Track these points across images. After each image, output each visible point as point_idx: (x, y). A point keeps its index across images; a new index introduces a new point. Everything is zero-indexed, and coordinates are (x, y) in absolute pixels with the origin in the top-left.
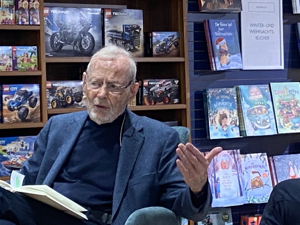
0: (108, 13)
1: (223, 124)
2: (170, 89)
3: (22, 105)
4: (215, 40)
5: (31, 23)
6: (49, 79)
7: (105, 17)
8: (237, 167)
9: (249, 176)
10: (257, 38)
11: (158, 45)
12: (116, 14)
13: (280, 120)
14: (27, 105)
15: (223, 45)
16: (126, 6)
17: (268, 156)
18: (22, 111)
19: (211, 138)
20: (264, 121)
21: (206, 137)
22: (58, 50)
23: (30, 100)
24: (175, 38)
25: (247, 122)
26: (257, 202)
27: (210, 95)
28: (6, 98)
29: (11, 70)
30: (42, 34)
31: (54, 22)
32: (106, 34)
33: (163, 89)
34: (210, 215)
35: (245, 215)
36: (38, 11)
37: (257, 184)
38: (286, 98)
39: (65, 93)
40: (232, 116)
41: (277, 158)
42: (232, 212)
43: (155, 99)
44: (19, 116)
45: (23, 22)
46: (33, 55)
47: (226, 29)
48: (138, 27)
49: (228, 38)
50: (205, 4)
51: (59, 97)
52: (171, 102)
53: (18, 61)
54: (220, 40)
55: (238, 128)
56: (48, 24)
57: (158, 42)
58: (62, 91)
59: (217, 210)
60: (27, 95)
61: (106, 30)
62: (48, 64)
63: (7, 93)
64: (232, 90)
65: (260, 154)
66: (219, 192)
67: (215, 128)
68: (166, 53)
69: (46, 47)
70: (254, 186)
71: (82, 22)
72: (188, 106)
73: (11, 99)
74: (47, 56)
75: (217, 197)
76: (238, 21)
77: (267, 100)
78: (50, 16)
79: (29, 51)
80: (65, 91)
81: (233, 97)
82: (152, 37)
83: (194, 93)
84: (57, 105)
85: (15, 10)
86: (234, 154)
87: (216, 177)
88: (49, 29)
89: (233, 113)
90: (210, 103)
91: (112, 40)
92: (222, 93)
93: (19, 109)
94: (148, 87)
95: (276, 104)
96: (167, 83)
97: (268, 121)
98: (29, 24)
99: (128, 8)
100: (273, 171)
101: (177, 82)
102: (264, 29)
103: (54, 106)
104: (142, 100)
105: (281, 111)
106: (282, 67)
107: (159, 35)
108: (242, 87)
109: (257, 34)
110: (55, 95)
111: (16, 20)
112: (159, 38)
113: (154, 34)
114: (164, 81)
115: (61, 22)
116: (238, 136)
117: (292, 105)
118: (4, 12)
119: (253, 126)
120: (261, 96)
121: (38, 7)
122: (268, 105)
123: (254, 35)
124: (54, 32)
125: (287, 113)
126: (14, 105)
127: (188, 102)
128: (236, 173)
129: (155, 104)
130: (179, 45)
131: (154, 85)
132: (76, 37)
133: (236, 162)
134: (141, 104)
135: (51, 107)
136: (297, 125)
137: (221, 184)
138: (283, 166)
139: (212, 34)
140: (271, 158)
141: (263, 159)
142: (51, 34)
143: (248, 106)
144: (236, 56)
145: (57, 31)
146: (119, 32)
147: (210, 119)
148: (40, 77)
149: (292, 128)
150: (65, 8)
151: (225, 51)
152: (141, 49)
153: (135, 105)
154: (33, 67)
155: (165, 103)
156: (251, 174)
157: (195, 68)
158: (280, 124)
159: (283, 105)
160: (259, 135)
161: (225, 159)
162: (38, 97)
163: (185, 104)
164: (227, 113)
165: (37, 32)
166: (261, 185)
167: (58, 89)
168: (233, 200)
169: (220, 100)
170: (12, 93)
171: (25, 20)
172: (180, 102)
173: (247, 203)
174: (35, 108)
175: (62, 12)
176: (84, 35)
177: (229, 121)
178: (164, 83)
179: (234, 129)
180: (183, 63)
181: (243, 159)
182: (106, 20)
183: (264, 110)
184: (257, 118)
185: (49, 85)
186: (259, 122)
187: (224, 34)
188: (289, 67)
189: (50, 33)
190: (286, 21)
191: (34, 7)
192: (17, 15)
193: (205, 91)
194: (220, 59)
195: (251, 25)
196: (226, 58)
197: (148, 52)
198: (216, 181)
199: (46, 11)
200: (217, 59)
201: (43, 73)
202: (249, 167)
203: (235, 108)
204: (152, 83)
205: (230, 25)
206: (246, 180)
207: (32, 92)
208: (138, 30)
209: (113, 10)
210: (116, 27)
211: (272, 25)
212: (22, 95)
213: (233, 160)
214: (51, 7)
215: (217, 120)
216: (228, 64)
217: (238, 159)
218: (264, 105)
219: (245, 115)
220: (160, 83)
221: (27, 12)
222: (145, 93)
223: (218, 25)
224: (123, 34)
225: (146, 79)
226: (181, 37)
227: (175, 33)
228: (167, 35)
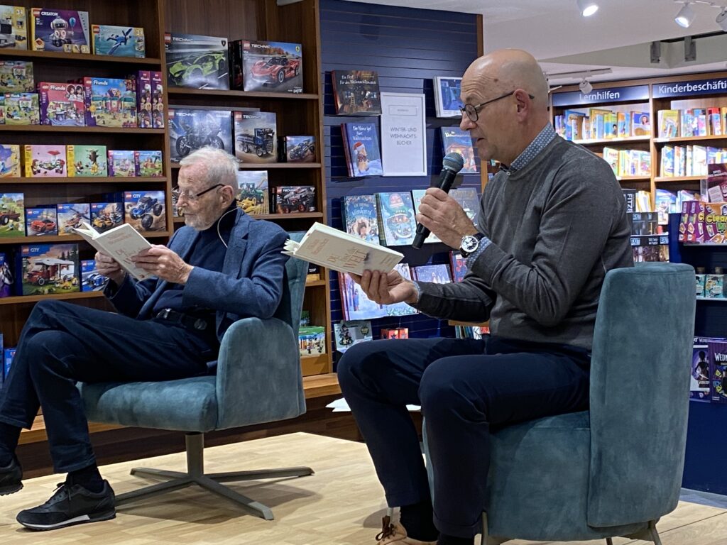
0: (238, 116)
1: (362, 233)
2: (306, 196)
3: (146, 213)
4: (353, 145)
5: (155, 126)
7: (235, 120)
10: (398, 143)
11: (292, 150)
12: (247, 117)
14: (151, 213)
15: (361, 150)
16: (259, 109)
17: (410, 267)
18: (146, 219)
20: (406, 230)
23: (154, 208)
24: (311, 142)
25: (387, 230)
26: (398, 315)
27: (347, 203)
28: (128, 205)
29: (134, 176)
30: (167, 138)
31: (181, 126)
32: (236, 139)
33: (298, 196)
34: (349, 329)
35: (385, 328)
36: (162, 114)
40: (371, 225)
41: (419, 268)
42: (372, 325)
43: (290, 207)
44: (143, 224)
45: (146, 125)
46: (158, 160)
47: (365, 134)
48: (271, 132)
49: (367, 143)
50: (342, 107)
52: (306, 210)
53: (141, 166)
54: (359, 145)
55: (378, 238)
57: (293, 146)
59: (355, 323)
60: (151, 203)
61: (236, 134)
62: (174, 170)
63: (129, 200)
64: (371, 198)
65: (401, 265)
66: (358, 304)
68: (301, 158)
69: (172, 151)
71: (210, 126)
72: (325, 215)
73: (133, 207)
74: (172, 161)
75: (355, 310)
76: (378, 125)
77: (409, 208)
78: (176, 118)
79: (153, 156)
81: (372, 204)
82: (286, 142)
83: (330, 201)
85: (138, 112)
87: (355, 289)
88: (174, 133)
89: (373, 222)
90: (348, 211)
91: (243, 145)
92: (361, 201)
93: (142, 217)
94: (282, 195)
96: (303, 190)
97: (409, 230)
98: (153, 128)
99: (261, 111)
101: (313, 189)
102: (406, 133)
104: (276, 208)
106: (425, 174)
107: (293, 139)
108: (382, 195)
109: (399, 139)
111: (138, 124)
112: (294, 142)
113: (288, 138)
114: (299, 188)
115: (188, 125)
118: (125, 114)
119: (394, 235)
120: (402, 204)
121: (162, 109)
122: (411, 214)
123: (395, 140)
124: (180, 136)
126: (137, 213)
127: (325, 210)
129: (289, 212)
130: (315, 149)
131: (288, 192)
132: (203, 141)
134: (275, 212)
135: (177, 215)
137: (360, 296)
138: (425, 277)
139: (350, 139)
141: (404, 270)
142: (177, 138)
143: (389, 214)
144: (375, 161)
145: (183, 134)
146: (251, 137)
147: (349, 228)
148: (165, 183)
150: (191, 111)
151: (364, 157)
152: (274, 154)
153: (268, 212)
154: (157, 172)
155: (300, 211)
157: (333, 174)
160: (400, 244)
162: (163, 205)
163: (322, 212)
164: (366, 221)
165: (161, 136)
168: (373, 313)
169: (358, 208)
170: (135, 201)
171: (147, 123)
172: (316, 211)
173: (388, 315)
174: (160, 216)
175: (189, 115)
176: (213, 139)
177: (368, 230)
178: (299, 190)
179: (374, 238)
180: (320, 169)
182: (236, 123)
183: (405, 218)
184: (398, 227)
186: (400, 231)
187: (363, 139)
188: (432, 174)
189: (176, 136)
190: (429, 125)
191: (158, 109)
192: (140, 118)
193: (342, 198)
194: (358, 165)
195: (392, 129)
196: (365, 164)
197: (282, 157)
198: (355, 293)
199: (171, 114)
200: (355, 165)
201: (169, 179)
203: (374, 217)
204: (286, 190)
205: (369, 129)
207: (156, 200)
208: (271, 135)
209: (244, 113)
210: (247, 131)
211: (414, 130)
212: (145, 202)
214: (177, 110)
215: (356, 228)
216: (367, 170)
218: (405, 213)
219: (385, 224)
220: (294, 190)
221: (150, 114)
222: (279, 200)
223: (356, 129)
224: (255, 138)
225: (281, 185)
226: (317, 142)
227: (311, 138)
228: (302, 140)
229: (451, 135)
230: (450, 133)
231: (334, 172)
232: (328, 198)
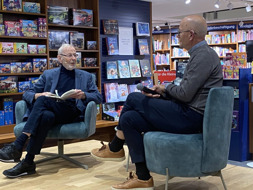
0: (71, 34)
1: (112, 74)
2: (94, 61)
3: (40, 66)
4: (109, 44)
5: (44, 37)
6: (50, 57)
7: (71, 35)
8: (117, 89)
9: (121, 92)
10: (124, 44)
11: (89, 46)
12: (74, 34)
13: (132, 73)
14: (42, 66)
15: (112, 46)
16: (78, 32)
17: (127, 85)
18: (40, 68)
19: (108, 79)
20: (126, 73)
21: (106, 78)
22: (54, 47)
23: (43, 64)
24: (95, 43)
25: (120, 73)
26: (123, 101)
27: (107, 64)
28: (34, 63)
29: (36, 53)
30: (47, 41)
31: (52, 37)
32: (71, 41)
33: (91, 61)
34: (107, 105)
35: (119, 105)
36: (46, 33)
37: (123, 95)
38: (134, 65)
39: (56, 62)
40: (115, 71)
41: (130, 86)
42: (115, 104)
43: (88, 65)
44: (39, 70)
45: (40, 36)
46: (44, 48)
47: (113, 41)
48: (82, 39)
49: (114, 44)
50: (106, 32)
51: (54, 63)
52: (94, 66)
53: (39, 50)
54: (111, 44)
55: (117, 75)
56: (50, 37)
57: (89, 45)
58: (55, 61)
59: (110, 104)
60: (42, 63)
61: (71, 40)
62: (50, 52)
63: (35, 62)
64: (115, 62)
65: (125, 84)
66: (110, 97)
67: (109, 75)
68: (92, 49)
69: (49, 45)
70: (122, 95)
71: (62, 37)
72: (100, 68)
73: (36, 64)
74: (49, 49)
75: (110, 99)
76: (117, 38)
77: (127, 66)
78: (51, 34)
79: (43, 47)
80: (56, 61)
81: (116, 64)
82: (87, 43)
83: (102, 63)
84: (53, 66)
85: (38, 32)
86: (116, 84)
87: (110, 92)
88: (50, 39)
89: (116, 70)
90: (108, 66)
91: (73, 44)
92: (112, 63)
94: (86, 61)
95: (130, 67)
96: (93, 59)
97: (128, 73)
98: (43, 37)
99: (79, 32)
100: (129, 90)
101: (96, 59)
102: (127, 41)
103: (52, 67)
104: (84, 65)
105: (132, 70)
106: (133, 54)
107: (90, 42)
108: (119, 61)
109: (124, 43)
110: (53, 63)
111: (38, 36)
112: (90, 43)
113: (88, 42)
114: (91, 58)
115: (54, 37)
116: (117, 78)
117: (136, 67)
118: (34, 33)
119: (122, 75)
120: (125, 64)
121: (46, 31)
122: (128, 68)
123: (123, 43)
124: (52, 40)
125: (134, 70)
126: (37, 66)
127: (100, 66)
128: (116, 91)
129: (88, 66)
130: (97, 46)
131: (88, 60)
132: (60, 42)
133: (116, 87)
134: (83, 67)
135: (51, 67)
136: (137, 74)
137: (111, 94)
138: (132, 89)
139: (109, 42)
140: (128, 86)
141: (126, 86)
142: (51, 41)
143: (121, 68)
144: (117, 50)
145: (53, 40)
146: (76, 41)
147: (108, 72)
148: (47, 56)
149: (136, 76)
150: (56, 32)
151: (113, 48)
152: (83, 47)
153: (81, 67)
154: (44, 52)
155: (92, 66)
156: (122, 91)
157: (103, 54)
158: (132, 74)
159: (133, 67)
160: (125, 78)
161: (112, 86)
162: (46, 63)
163: (99, 67)
164: (114, 70)
165: (46, 40)
166: (125, 95)
167: (53, 60)
168: (115, 100)
169: (111, 66)
170: (37, 62)
171: (41, 36)
172: (97, 66)
173: (120, 101)
174: (45, 67)
175: (55, 33)
176: (63, 41)
177: (114, 73)
178: (92, 59)
179: (116, 76)
180: (98, 52)
181: (119, 86)
182: (71, 36)
183: (126, 69)
184: (124, 72)
185: (50, 59)
186: (124, 73)
187: (113, 42)
188: (135, 55)
189: (51, 40)
190: (134, 38)
191: (45, 31)
192: (38, 34)
193: (106, 62)
194: (111, 51)
195: (122, 39)
196: (113, 51)
197: (86, 48)
198: (109, 94)
199: (49, 33)
200: (110, 51)
201: (48, 55)
202: (121, 89)
203: (116, 68)
204: (87, 59)
205: (115, 39)
206: (120, 93)
207: (44, 62)
208: (82, 40)
209: (73, 33)
210: (74, 39)
211: (129, 40)
212: (40, 62)
213: (115, 86)
214: (51, 31)
215: (110, 72)
216: (114, 53)
217: (117, 86)
218: (126, 67)
219: (120, 71)
220: (90, 59)
221: (42, 33)
222: (85, 62)
223: (111, 39)
224: (77, 42)
225: (85, 58)
226: (98, 43)
227: (95, 42)
228: (93, 42)
229: (141, 42)
230: (141, 41)
231: (103, 53)
232: (101, 62)
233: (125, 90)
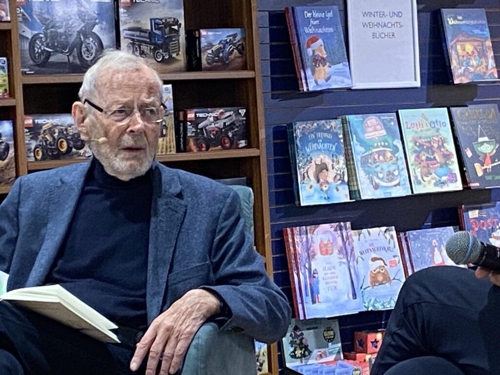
1: (321, 180)
2: (233, 124)
4: (304, 40)
6: (28, 112)
8: (346, 251)
9: (367, 267)
10: (374, 35)
13: (416, 171)
15: (317, 48)
17: (398, 232)
19: (302, 205)
20: (390, 173)
21: (294, 202)
22: (43, 64)
24: (238, 38)
25: (361, 174)
26: (381, 308)
27: (298, 133)
30: (14, 37)
31: (35, 17)
32: (123, 35)
33: (220, 124)
34: (303, 332)
35: (361, 330)
37: (380, 278)
38: (423, 135)
39: (56, 135)
40: (336, 167)
41: (412, 234)
42: (340, 325)
43: (208, 141)
47: (323, 22)
48: (176, 22)
49: (326, 37)
51: (46, 141)
52: (234, 145)
54: (314, 40)
55: (347, 187)
56: (25, 20)
57: (210, 45)
58: (51, 131)
59: (314, 324)
61: (121, 28)
62: (26, 87)
64: (335, 124)
65: (384, 228)
66: (318, 293)
67: (308, 187)
68: (224, 64)
69: (22, 57)
70: (375, 282)
71: (81, 16)
72: (263, 152)
74: (24, 73)
76: (342, 8)
77: (394, 138)
78: (28, 6)
80: (57, 131)
81: (337, 134)
82: (199, 38)
83: (271, 131)
84: (43, 155)
86: (341, 229)
87: (313, 269)
88: (26, 28)
89: (338, 163)
90: (299, 145)
91: (133, 44)
92: (319, 129)
94: (196, 122)
95: (409, 145)
96: (228, 114)
97: (396, 173)
100: (407, 256)
101: (243, 112)
102: (386, 20)
103: (39, 157)
104: (186, 143)
105: (418, 157)
106: (418, 84)
107: (210, 33)
108: (350, 118)
109: (375, 30)
110: (40, 137)
112: (211, 38)
113: (203, 32)
114: (222, 110)
115: (46, 16)
116: (348, 200)
117: (436, 145)
119: (372, 181)
120: (384, 132)
122: (397, 147)
123: (370, 31)
124: (35, 32)
125: (428, 159)
127: (263, 145)
128: (344, 260)
129: (207, 149)
130: (245, 49)
131: (206, 118)
132: (72, 40)
133: (344, 243)
134: (185, 151)
135: (33, 159)
136: (444, 178)
138: (422, 247)
139: (300, 30)
140: (402, 235)
141: (388, 237)
142: (30, 37)
143: (363, 149)
144: (340, 66)
145: (40, 30)
146: (145, 31)
147: (300, 172)
148: (13, 109)
149: (436, 185)
151: (322, 58)
152: (181, 58)
153: (174, 152)
155: (224, 148)
156: (370, 262)
157: (273, 88)
158: (416, 177)
159: (421, 146)
160: (383, 196)
161: (326, 238)
162: (11, 143)
163: (258, 148)
164: (328, 161)
165: (7, 34)
166: (387, 279)
167: (44, 128)
168: (343, 306)
169: (315, 141)
172: (249, 146)
173: (365, 309)
174: (6, 161)
176: (86, 37)
177: (330, 175)
178: (222, 113)
179: (340, 188)
180: (253, 80)
181: (355, 238)
182: (121, 10)
183: (389, 155)
184: (379, 169)
185: (29, 121)
186: (381, 176)
187: (320, 31)
188: (428, 84)
189: (29, 34)
190: (421, 6)
193: (290, 126)
194: (313, 72)
195: (365, 14)
196: (324, 70)
197: (193, 64)
198: (312, 275)
200: (309, 72)
201: (19, 101)
202: (367, 251)
203: (340, 154)
204: (201, 115)
205: (330, 15)
206: (362, 272)
208: (176, 27)
210: (138, 22)
211: (399, 14)
213: (339, 240)
215: (311, 173)
216: (327, 80)
217: (348, 238)
218: (388, 147)
219: (358, 164)
220: (214, 115)
222: (191, 131)
223: (309, 15)
224: (151, 34)
225: (192, 108)
226: (248, 37)
227: (237, 31)
228: (225, 34)
229: (456, 22)
230: (455, 19)
231: (276, 85)
232: (267, 126)
233: (387, 256)
